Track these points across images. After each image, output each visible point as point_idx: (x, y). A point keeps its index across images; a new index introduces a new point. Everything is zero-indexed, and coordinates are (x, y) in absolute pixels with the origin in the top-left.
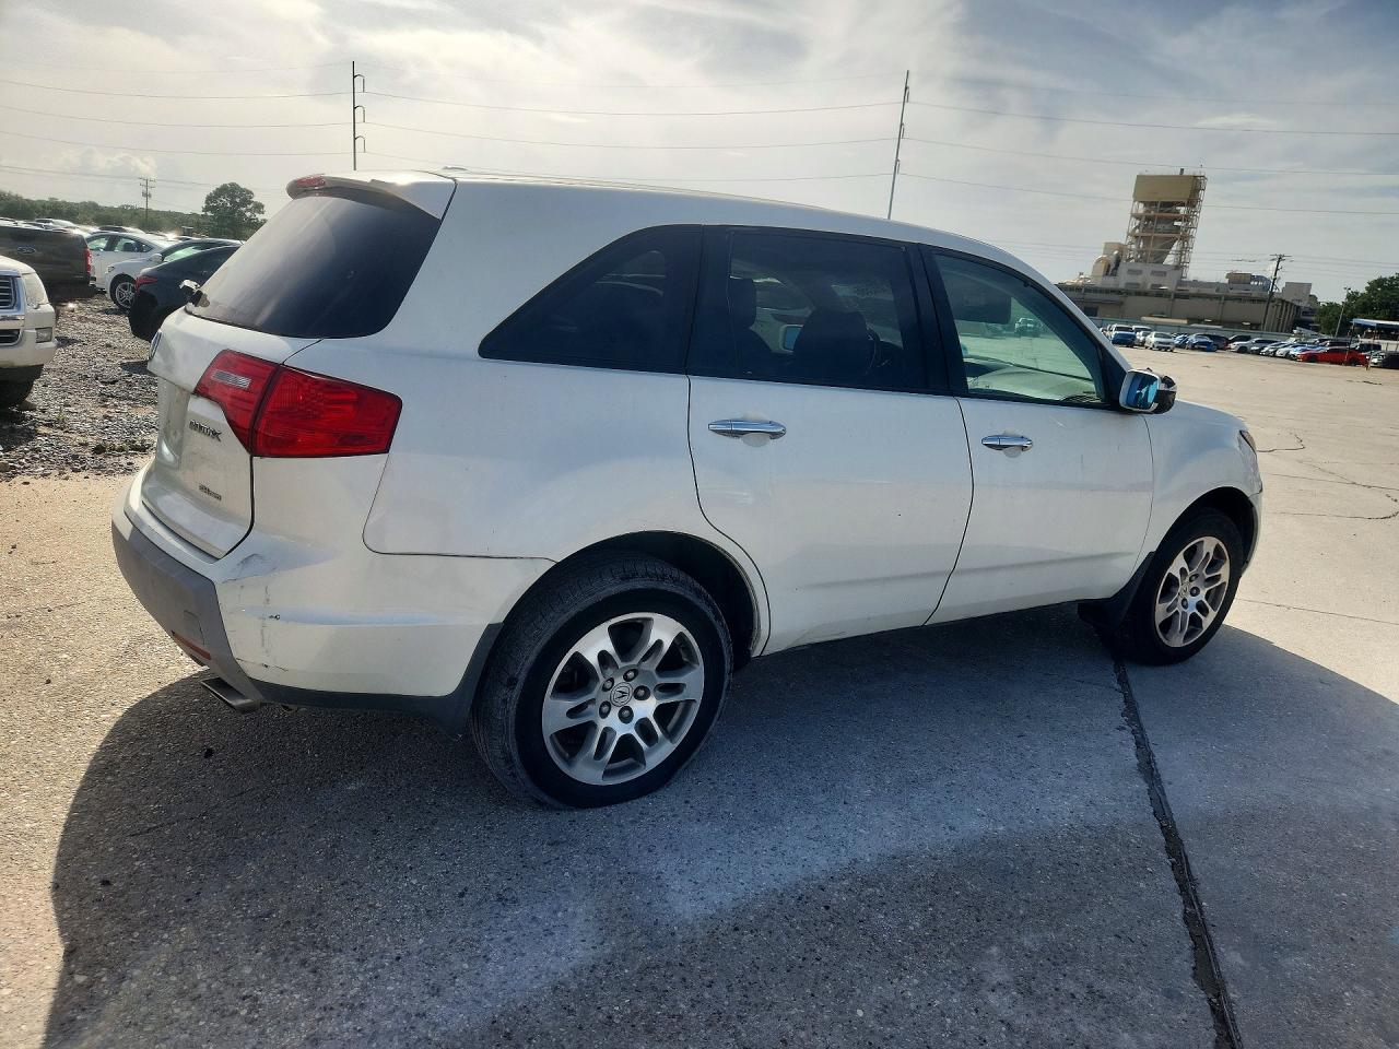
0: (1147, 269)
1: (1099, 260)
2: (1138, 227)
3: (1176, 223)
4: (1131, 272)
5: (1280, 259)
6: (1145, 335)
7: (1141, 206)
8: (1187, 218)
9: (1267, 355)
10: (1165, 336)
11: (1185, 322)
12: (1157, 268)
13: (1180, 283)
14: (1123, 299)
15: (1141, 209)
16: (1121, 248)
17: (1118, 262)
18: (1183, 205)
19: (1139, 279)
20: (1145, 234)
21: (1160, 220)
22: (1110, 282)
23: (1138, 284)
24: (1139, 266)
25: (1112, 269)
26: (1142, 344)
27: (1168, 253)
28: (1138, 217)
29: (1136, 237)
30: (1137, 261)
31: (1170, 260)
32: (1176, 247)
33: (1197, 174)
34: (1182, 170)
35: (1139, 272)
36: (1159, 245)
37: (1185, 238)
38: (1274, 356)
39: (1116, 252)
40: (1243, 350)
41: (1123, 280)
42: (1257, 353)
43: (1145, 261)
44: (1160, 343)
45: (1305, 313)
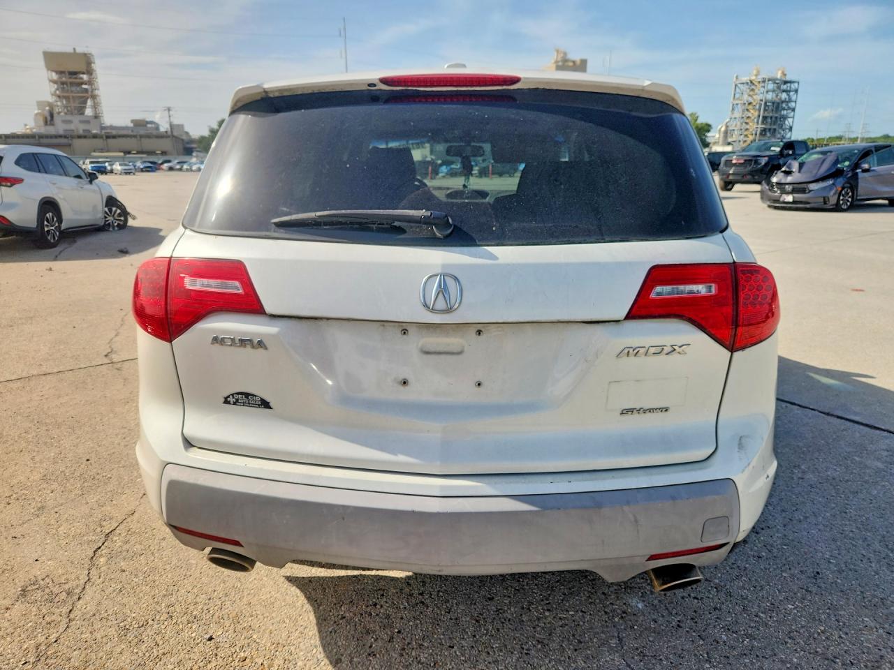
0: (76, 119)
1: (36, 115)
2: (57, 89)
3: (84, 86)
4: (65, 122)
5: (169, 110)
6: (111, 165)
7: (54, 74)
8: (90, 83)
9: (187, 170)
10: (126, 165)
11: (122, 154)
12: (81, 118)
13: (102, 128)
14: (70, 142)
15: (55, 76)
16: (51, 105)
17: (52, 116)
18: (84, 73)
19: (72, 127)
20: (65, 94)
21: (72, 84)
22: (51, 130)
23: (73, 130)
24: (69, 118)
25: (50, 119)
26: (112, 172)
27: (85, 107)
28: (55, 82)
29: (59, 97)
30: (66, 114)
31: (89, 112)
32: (89, 102)
33: (86, 52)
34: (74, 49)
35: (70, 122)
36: (77, 101)
37: (94, 97)
38: (191, 170)
39: (47, 108)
40: (171, 169)
41: (60, 127)
42: (180, 170)
43: (72, 114)
44: (125, 169)
45: (188, 143)
